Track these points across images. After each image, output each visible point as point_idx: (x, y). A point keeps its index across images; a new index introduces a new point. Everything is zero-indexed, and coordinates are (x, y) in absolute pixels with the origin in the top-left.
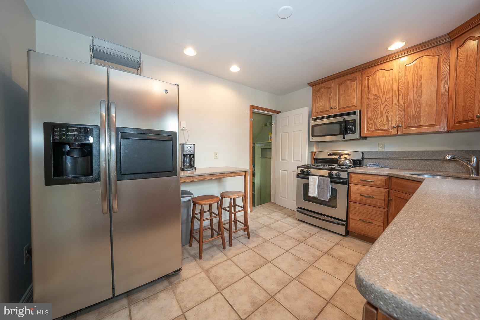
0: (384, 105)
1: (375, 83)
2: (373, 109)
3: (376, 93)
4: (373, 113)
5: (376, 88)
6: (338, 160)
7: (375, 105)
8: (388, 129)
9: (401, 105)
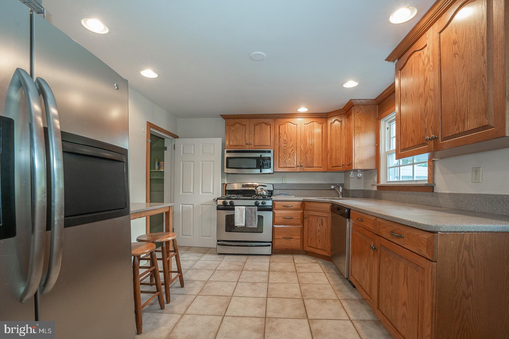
0: (291, 149)
1: (285, 131)
2: (284, 151)
3: (285, 139)
4: (283, 154)
5: (285, 135)
6: (255, 191)
7: (285, 148)
8: (295, 168)
9: (302, 151)
